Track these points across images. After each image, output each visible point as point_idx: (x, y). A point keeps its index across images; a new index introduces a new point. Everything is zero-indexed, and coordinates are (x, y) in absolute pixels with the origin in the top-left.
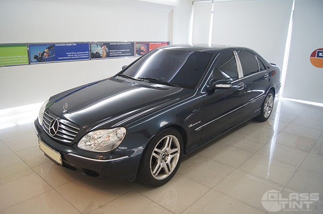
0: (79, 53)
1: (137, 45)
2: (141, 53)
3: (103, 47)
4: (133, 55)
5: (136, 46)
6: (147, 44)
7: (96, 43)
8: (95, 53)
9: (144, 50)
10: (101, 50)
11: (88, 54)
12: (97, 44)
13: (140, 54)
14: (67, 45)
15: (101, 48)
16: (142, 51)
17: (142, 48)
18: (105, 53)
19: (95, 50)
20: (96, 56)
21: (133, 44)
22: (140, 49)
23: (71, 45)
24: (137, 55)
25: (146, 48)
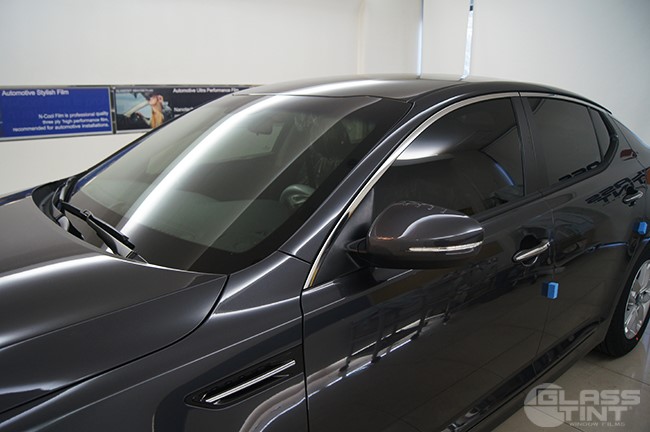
0: (78, 115)
3: (153, 100)
7: (131, 88)
8: (128, 114)
10: (147, 108)
11: (108, 117)
12: (135, 90)
14: (40, 93)
15: (146, 102)
18: (160, 117)
19: (128, 106)
20: (134, 122)
23: (51, 93)
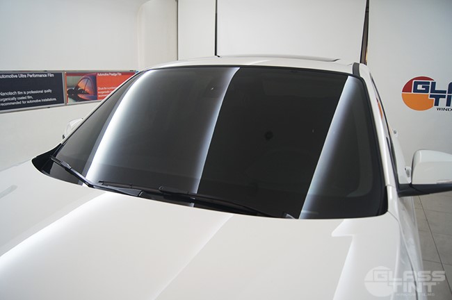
1: (70, 78)
2: (80, 96)
4: (60, 101)
5: (68, 82)
6: (93, 77)
9: (87, 90)
13: (78, 99)
16: (82, 92)
17: (82, 85)
21: (58, 76)
22: (77, 87)
24: (70, 101)
25: (89, 84)
